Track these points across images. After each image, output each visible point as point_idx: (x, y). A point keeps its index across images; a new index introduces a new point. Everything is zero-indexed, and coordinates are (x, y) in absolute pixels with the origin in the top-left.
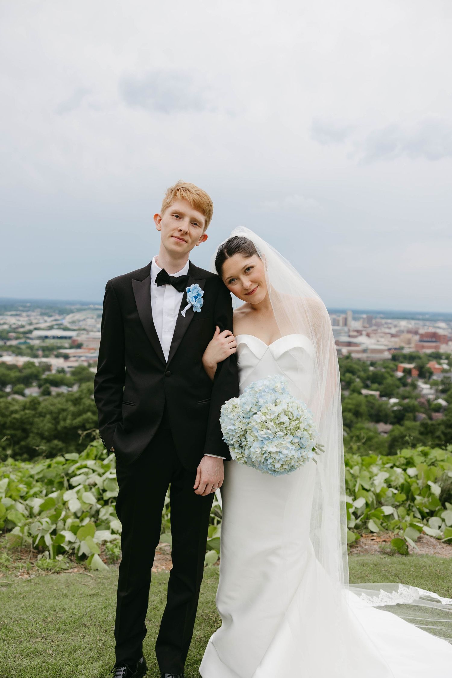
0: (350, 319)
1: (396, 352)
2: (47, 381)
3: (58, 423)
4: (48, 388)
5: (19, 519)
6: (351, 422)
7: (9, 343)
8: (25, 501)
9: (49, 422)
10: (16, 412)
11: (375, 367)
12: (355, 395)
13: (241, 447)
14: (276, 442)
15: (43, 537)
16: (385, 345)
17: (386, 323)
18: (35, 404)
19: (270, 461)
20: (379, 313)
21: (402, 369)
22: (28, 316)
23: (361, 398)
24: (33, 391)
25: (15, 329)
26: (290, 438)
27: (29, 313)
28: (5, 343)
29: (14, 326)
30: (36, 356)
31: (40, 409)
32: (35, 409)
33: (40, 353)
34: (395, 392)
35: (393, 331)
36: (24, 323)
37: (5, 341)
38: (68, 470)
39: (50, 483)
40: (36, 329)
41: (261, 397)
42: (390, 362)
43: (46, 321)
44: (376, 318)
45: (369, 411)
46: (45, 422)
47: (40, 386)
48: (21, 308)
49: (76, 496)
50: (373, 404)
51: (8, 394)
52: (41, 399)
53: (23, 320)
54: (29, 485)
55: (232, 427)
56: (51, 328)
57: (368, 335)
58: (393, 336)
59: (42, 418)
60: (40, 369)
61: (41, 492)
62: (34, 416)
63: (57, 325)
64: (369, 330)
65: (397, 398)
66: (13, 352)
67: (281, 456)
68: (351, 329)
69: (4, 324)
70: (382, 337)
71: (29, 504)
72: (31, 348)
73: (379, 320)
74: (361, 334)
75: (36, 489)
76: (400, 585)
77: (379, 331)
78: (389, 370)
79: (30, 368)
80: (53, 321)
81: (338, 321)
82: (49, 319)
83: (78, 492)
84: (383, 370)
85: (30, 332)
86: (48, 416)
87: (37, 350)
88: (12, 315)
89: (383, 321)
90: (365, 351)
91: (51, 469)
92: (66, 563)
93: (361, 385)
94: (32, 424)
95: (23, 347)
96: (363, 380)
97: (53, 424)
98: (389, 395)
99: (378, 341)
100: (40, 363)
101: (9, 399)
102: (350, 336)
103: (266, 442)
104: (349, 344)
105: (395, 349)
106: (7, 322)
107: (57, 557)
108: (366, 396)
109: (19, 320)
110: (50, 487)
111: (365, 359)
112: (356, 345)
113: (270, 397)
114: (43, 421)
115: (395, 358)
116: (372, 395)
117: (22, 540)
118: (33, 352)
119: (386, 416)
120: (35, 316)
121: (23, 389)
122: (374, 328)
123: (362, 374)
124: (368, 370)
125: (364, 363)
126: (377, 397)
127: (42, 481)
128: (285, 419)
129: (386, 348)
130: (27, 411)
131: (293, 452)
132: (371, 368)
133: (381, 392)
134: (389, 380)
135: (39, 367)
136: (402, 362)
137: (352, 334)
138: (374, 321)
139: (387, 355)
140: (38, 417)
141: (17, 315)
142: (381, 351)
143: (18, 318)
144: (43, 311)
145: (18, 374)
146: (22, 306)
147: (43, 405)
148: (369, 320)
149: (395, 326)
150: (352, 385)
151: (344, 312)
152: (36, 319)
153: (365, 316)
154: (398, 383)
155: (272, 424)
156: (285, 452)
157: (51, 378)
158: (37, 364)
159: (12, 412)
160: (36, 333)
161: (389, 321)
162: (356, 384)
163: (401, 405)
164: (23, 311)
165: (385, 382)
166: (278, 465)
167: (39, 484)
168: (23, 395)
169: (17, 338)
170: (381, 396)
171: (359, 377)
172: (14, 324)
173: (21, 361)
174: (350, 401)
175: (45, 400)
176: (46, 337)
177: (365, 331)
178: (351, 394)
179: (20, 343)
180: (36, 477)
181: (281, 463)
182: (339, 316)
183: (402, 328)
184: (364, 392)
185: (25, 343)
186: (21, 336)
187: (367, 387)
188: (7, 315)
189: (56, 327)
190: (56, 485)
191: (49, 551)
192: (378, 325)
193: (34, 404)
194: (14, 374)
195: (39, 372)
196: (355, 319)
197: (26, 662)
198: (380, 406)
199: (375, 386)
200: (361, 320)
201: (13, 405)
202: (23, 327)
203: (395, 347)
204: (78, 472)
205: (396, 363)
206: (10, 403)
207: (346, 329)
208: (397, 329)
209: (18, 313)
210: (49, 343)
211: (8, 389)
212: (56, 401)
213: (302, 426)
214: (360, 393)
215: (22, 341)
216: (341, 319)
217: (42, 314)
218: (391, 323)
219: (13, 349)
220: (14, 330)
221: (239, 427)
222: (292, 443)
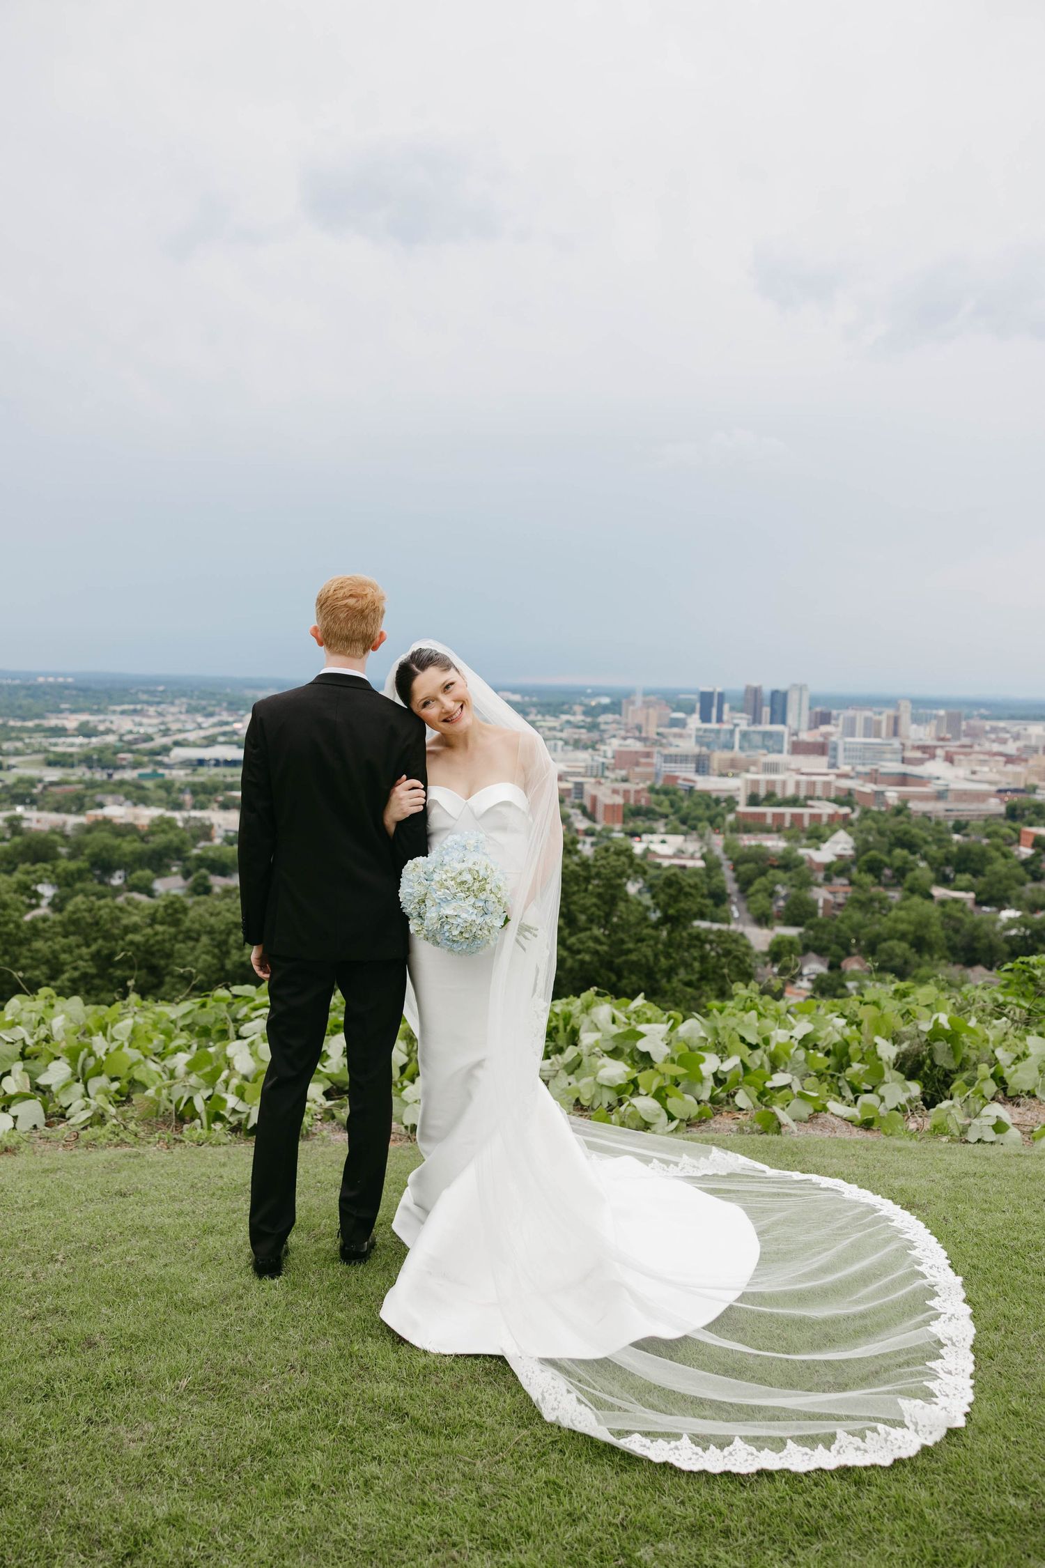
0: (905, 718)
1: (1016, 798)
2: (202, 861)
3: (227, 953)
4: (205, 878)
5: (152, 1080)
6: (906, 962)
7: (117, 776)
8: (163, 1060)
9: (207, 953)
10: (135, 929)
11: (966, 835)
12: (916, 899)
13: (420, 916)
14: (454, 904)
15: (190, 1099)
16: (990, 783)
17: (994, 730)
18: (176, 911)
19: (447, 927)
20: (977, 704)
21: (1031, 841)
22: (160, 714)
23: (931, 908)
24: (171, 885)
25: (130, 743)
26: (472, 900)
27: (161, 708)
28: (110, 776)
29: (128, 737)
30: (178, 806)
31: (187, 924)
32: (176, 923)
33: (187, 798)
34: (1013, 893)
35: (1011, 748)
36: (150, 730)
37: (110, 771)
38: (238, 1013)
39: (205, 1032)
40: (177, 744)
41: (447, 854)
42: (1001, 821)
43: (200, 727)
44: (968, 717)
45: (948, 938)
46: (197, 953)
47: (186, 874)
48: (145, 697)
49: (247, 1051)
50: (960, 921)
51: (117, 891)
52: (189, 902)
53: (149, 724)
54: (169, 1035)
55: (410, 890)
56: (211, 741)
57: (949, 759)
58: (1010, 759)
59: (191, 944)
60: (188, 835)
61: (189, 1047)
62: (174, 938)
63: (224, 734)
64: (953, 746)
65: (1018, 909)
66: (128, 796)
67: (459, 920)
68: (909, 743)
69: (108, 732)
70: (983, 763)
71: (169, 1066)
72: (167, 787)
73: (975, 722)
74: (933, 757)
75: (179, 1042)
76: (714, 1148)
77: (977, 748)
78: (999, 841)
79: (164, 831)
80: (214, 725)
81: (879, 723)
82: (207, 722)
83: (252, 1044)
84: (985, 841)
85: (166, 750)
86: (205, 939)
87: (181, 791)
88: (123, 713)
89: (988, 725)
90: (940, 796)
91: (204, 1010)
92: (226, 1135)
93: (931, 875)
94: (169, 955)
95: (149, 784)
96: (935, 865)
97: (214, 956)
98: (1000, 902)
99: (974, 773)
100: (186, 821)
101: (120, 900)
102: (904, 761)
103: (443, 905)
104: (903, 779)
105: (1015, 791)
106: (114, 727)
107: (212, 1125)
108: (943, 903)
109: (140, 725)
110: (204, 1039)
111: (942, 814)
112: (920, 780)
113: (455, 855)
114: (193, 949)
115: (1013, 813)
116: (956, 901)
117: (159, 1106)
118: (170, 795)
119: (991, 949)
120: (175, 715)
121: (151, 881)
122: (965, 741)
123: (933, 850)
124: (950, 841)
125: (938, 823)
126: (970, 905)
127: (191, 1031)
128: (467, 877)
129: (994, 788)
130: (159, 928)
131: (474, 917)
132: (956, 837)
133: (978, 894)
134: (1000, 866)
135: (184, 829)
136: (1031, 825)
137: (909, 754)
138: (964, 726)
139: (996, 806)
140: (183, 941)
141: (135, 712)
142: (981, 797)
143: (137, 719)
144: (194, 703)
145: (138, 846)
146: (145, 692)
147: (192, 914)
148: (953, 721)
149: (1017, 737)
150: (910, 876)
151: (891, 702)
152: (178, 720)
153: (942, 712)
154: (1021, 871)
155: (453, 883)
156: (464, 915)
157: (211, 854)
158: (180, 824)
159: (127, 930)
160: (179, 753)
161: (1002, 724)
162: (917, 873)
163: (1026, 927)
164: (149, 703)
165: (988, 868)
166: (456, 933)
167: (184, 1034)
168: (150, 893)
169: (136, 765)
170: (979, 903)
171: (924, 858)
172: (131, 732)
173: (146, 815)
174: (902, 914)
175: (198, 903)
176: (201, 762)
177: (942, 747)
178: (905, 898)
179: (141, 776)
180: (181, 1024)
181: (459, 929)
182: (880, 714)
183: (1033, 742)
184: (938, 892)
185: (155, 775)
186: (146, 759)
187: (944, 881)
188: (114, 712)
189: (221, 739)
190: (214, 1035)
191: (200, 1118)
192: (974, 734)
193: (174, 912)
194: (128, 846)
195: (183, 842)
196: (916, 720)
197: (167, 1221)
198: (977, 926)
199: (965, 879)
200: (934, 722)
201: (130, 914)
202: (149, 738)
203: (1012, 786)
204: (253, 1015)
205: (1017, 825)
206: (121, 909)
207: (896, 743)
208: (1020, 744)
209: (139, 707)
210: (205, 775)
211: (117, 881)
212: (221, 905)
213: (488, 887)
214: (931, 897)
215: (148, 770)
216: (884, 719)
217: (191, 710)
218: (1005, 730)
219: (127, 788)
220: (129, 747)
221: (418, 890)
222: (473, 906)
